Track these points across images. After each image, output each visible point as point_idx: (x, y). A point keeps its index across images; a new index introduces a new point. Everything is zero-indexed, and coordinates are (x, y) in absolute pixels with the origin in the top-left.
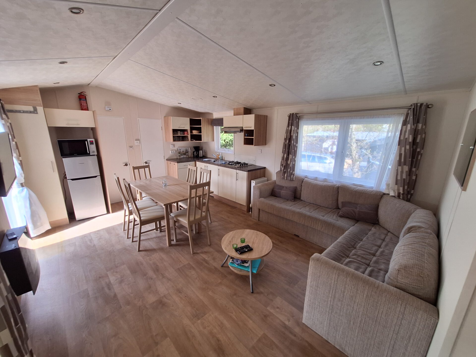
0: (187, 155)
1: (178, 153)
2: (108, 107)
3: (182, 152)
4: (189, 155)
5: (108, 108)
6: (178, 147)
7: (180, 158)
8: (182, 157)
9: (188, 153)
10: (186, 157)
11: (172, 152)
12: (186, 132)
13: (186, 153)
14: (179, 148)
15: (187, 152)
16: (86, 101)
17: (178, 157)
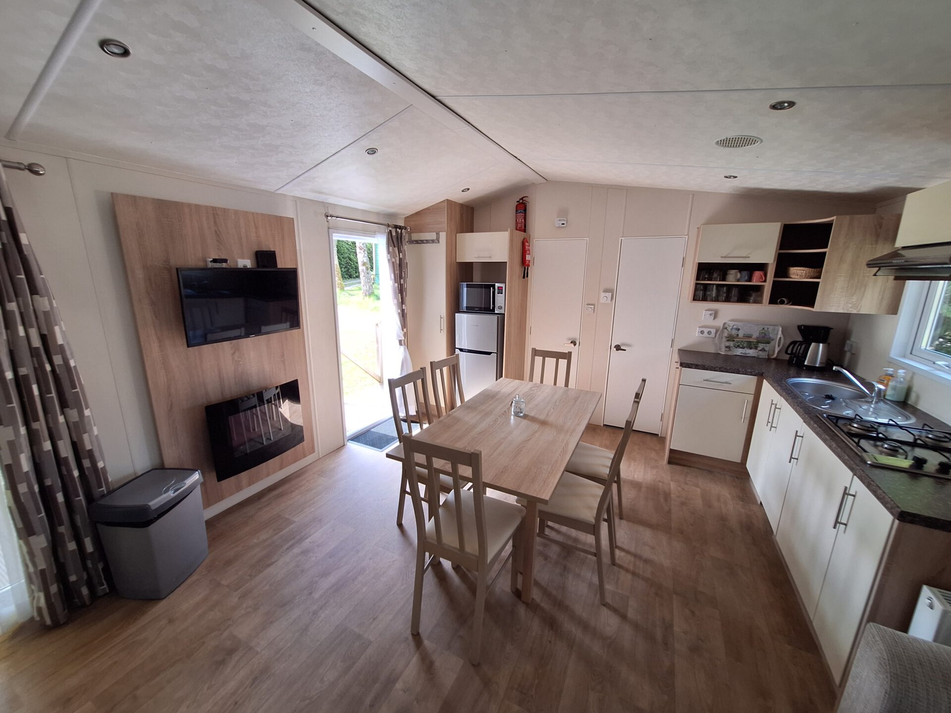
0: (763, 350)
1: (724, 339)
2: (559, 220)
3: (741, 335)
4: (774, 351)
5: (559, 222)
6: (732, 320)
7: (729, 353)
8: (739, 352)
9: (769, 343)
10: (755, 355)
11: (702, 332)
12: (757, 274)
13: (758, 342)
14: (732, 324)
15: (765, 339)
16: (525, 213)
17: (723, 349)
